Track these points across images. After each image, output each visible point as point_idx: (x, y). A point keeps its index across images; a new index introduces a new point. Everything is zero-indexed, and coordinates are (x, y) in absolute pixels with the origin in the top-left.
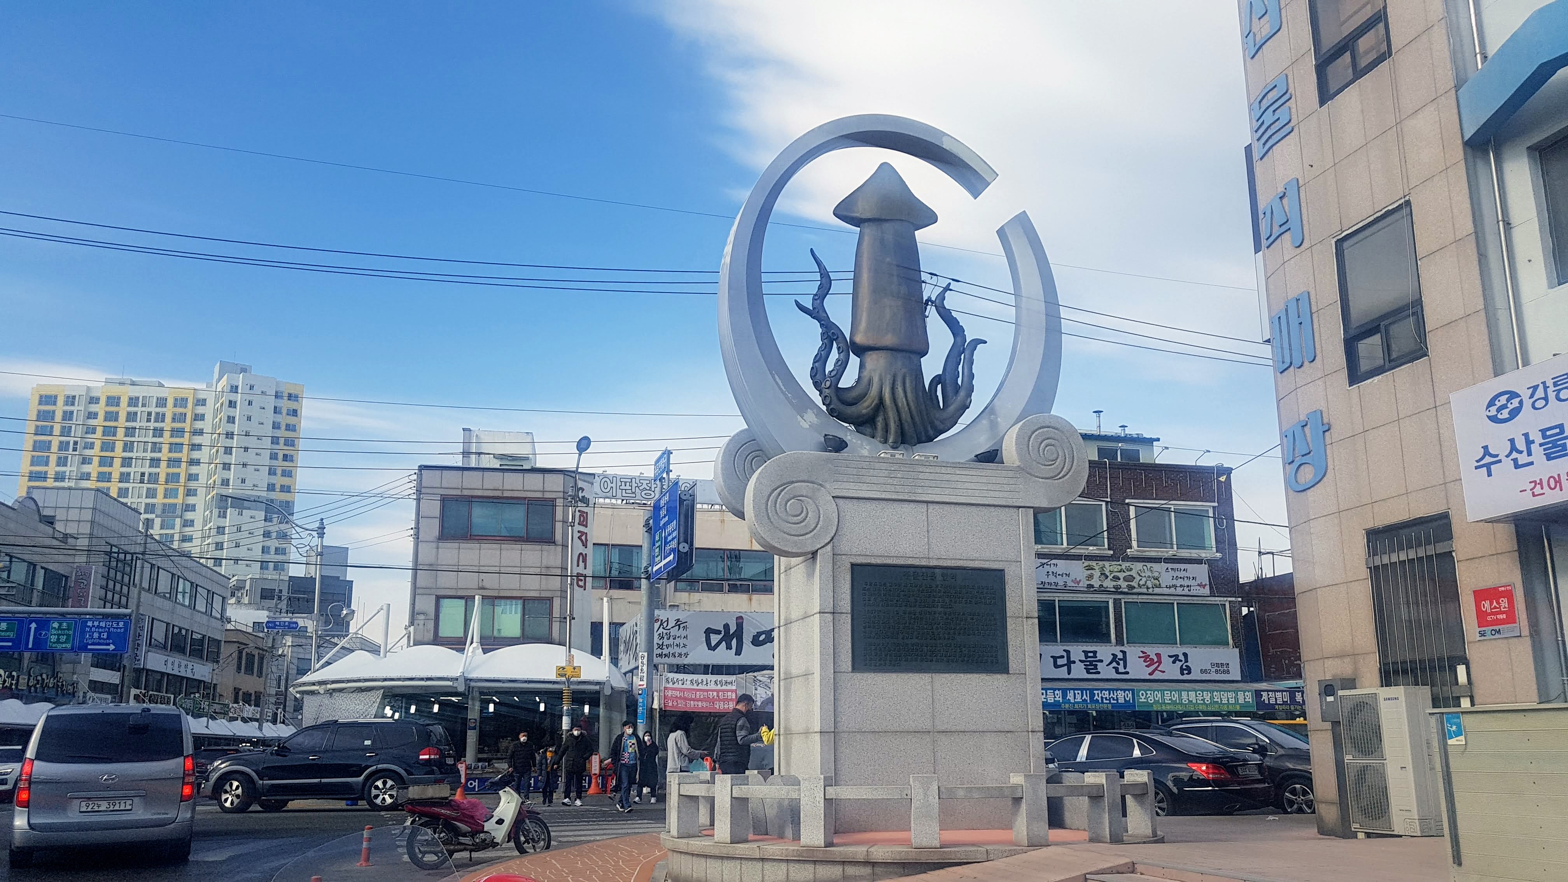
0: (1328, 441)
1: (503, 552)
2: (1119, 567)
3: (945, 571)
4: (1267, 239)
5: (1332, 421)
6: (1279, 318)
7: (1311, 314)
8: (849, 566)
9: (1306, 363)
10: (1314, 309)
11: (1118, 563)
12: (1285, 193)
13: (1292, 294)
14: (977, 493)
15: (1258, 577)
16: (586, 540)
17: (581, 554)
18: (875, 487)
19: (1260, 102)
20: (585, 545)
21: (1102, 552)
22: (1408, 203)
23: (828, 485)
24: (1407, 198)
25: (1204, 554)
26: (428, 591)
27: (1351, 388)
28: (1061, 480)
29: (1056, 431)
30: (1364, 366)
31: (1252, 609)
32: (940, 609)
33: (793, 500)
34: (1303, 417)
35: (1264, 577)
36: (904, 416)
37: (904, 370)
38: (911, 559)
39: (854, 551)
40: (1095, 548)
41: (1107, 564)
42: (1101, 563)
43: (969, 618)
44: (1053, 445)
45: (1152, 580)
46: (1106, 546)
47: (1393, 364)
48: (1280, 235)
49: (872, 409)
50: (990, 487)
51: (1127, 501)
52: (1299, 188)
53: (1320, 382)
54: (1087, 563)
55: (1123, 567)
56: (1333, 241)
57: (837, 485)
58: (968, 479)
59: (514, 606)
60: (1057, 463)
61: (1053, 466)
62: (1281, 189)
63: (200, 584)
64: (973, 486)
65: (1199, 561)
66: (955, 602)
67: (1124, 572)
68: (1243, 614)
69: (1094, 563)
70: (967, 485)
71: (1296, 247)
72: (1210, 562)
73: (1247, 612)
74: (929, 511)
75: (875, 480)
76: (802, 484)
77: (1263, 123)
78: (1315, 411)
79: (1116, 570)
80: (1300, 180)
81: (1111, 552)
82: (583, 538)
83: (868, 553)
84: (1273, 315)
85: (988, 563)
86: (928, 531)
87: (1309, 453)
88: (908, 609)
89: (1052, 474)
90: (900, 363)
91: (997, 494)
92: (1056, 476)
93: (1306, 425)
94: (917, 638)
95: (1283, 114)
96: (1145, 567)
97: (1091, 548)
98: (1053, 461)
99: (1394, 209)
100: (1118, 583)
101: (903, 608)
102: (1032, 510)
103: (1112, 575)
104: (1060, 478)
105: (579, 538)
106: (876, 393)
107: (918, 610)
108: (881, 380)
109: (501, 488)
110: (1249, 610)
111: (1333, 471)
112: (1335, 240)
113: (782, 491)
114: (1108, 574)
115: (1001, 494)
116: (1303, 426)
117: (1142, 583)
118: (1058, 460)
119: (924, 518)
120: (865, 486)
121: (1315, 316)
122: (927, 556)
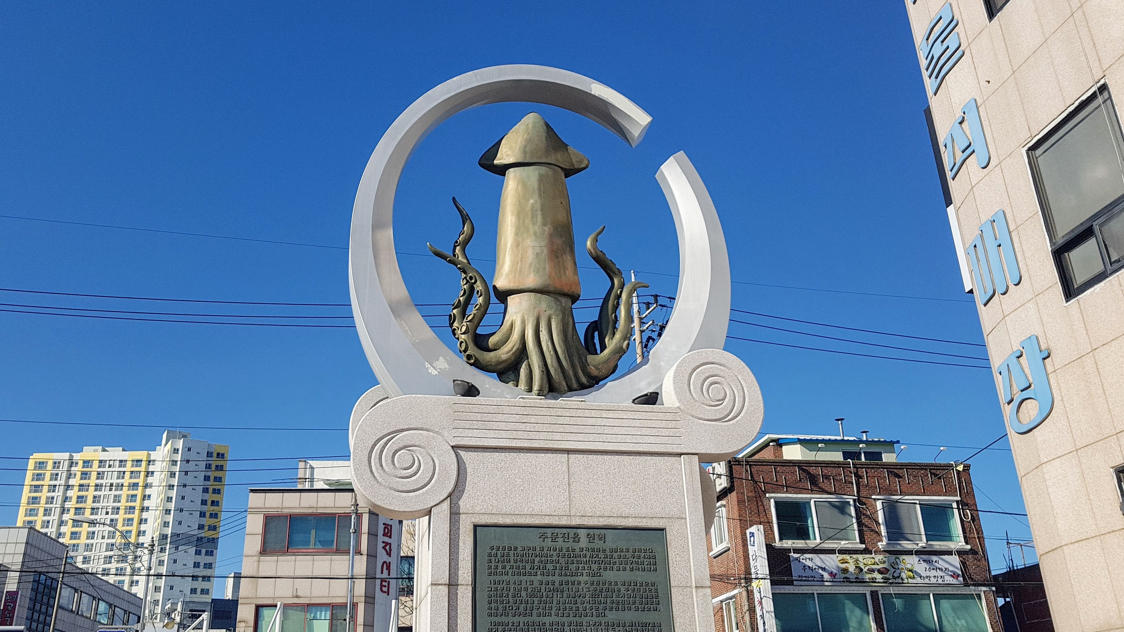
0: (1050, 369)
1: (316, 563)
2: (873, 560)
3: (591, 531)
4: (951, 170)
5: (1052, 346)
6: (975, 246)
7: (1010, 233)
8: (471, 527)
9: (1012, 287)
10: (1012, 227)
11: (871, 556)
12: (963, 118)
13: (986, 217)
14: (628, 439)
15: (1010, 568)
16: (390, 550)
17: (385, 562)
18: (504, 434)
19: (927, 39)
20: (389, 554)
21: (854, 546)
22: (1103, 88)
23: (445, 433)
24: (1102, 82)
25: (952, 546)
26: (249, 601)
27: (1069, 303)
28: (731, 422)
29: (722, 368)
30: (1079, 278)
31: (1008, 599)
32: (585, 578)
33: (402, 451)
34: (1017, 347)
35: (1015, 568)
36: (549, 361)
37: (549, 312)
38: (547, 517)
39: (477, 509)
40: (847, 542)
41: (860, 557)
42: (855, 556)
43: (623, 589)
44: (716, 383)
45: (906, 571)
46: (858, 540)
47: (1116, 266)
48: (965, 160)
49: (513, 354)
50: (644, 431)
51: (873, 497)
52: (977, 108)
53: (1030, 305)
54: (841, 557)
55: (877, 560)
56: (1024, 151)
59: (323, 613)
60: (724, 404)
61: (720, 407)
62: (959, 115)
63: (118, 605)
64: (623, 431)
65: (949, 553)
66: (605, 569)
67: (878, 564)
68: (1000, 605)
69: (847, 557)
70: (616, 430)
71: (984, 168)
72: (960, 553)
73: (1003, 603)
74: (570, 461)
75: (503, 426)
76: (415, 431)
77: (933, 58)
78: (1030, 337)
79: (869, 563)
80: (978, 100)
81: (863, 546)
82: (388, 548)
83: (494, 511)
84: (967, 246)
85: (644, 520)
86: (569, 485)
87: (1030, 386)
88: (545, 579)
89: (718, 416)
90: (544, 306)
91: (652, 440)
92: (724, 418)
93: (1021, 356)
94: (557, 615)
95: (952, 42)
96: (897, 560)
97: (843, 542)
98: (719, 401)
99: (1088, 97)
100: (873, 576)
101: (539, 577)
102: (697, 456)
103: (867, 568)
104: (729, 420)
105: (384, 548)
106: (517, 337)
107: (557, 579)
108: (523, 323)
109: (315, 506)
110: (1005, 600)
111: (1061, 403)
112: (1026, 148)
113: (389, 440)
114: (863, 567)
115: (658, 440)
116: (1018, 357)
117: (896, 575)
118: (727, 400)
119: (565, 468)
120: (491, 434)
121: (1013, 235)
122: (568, 513)
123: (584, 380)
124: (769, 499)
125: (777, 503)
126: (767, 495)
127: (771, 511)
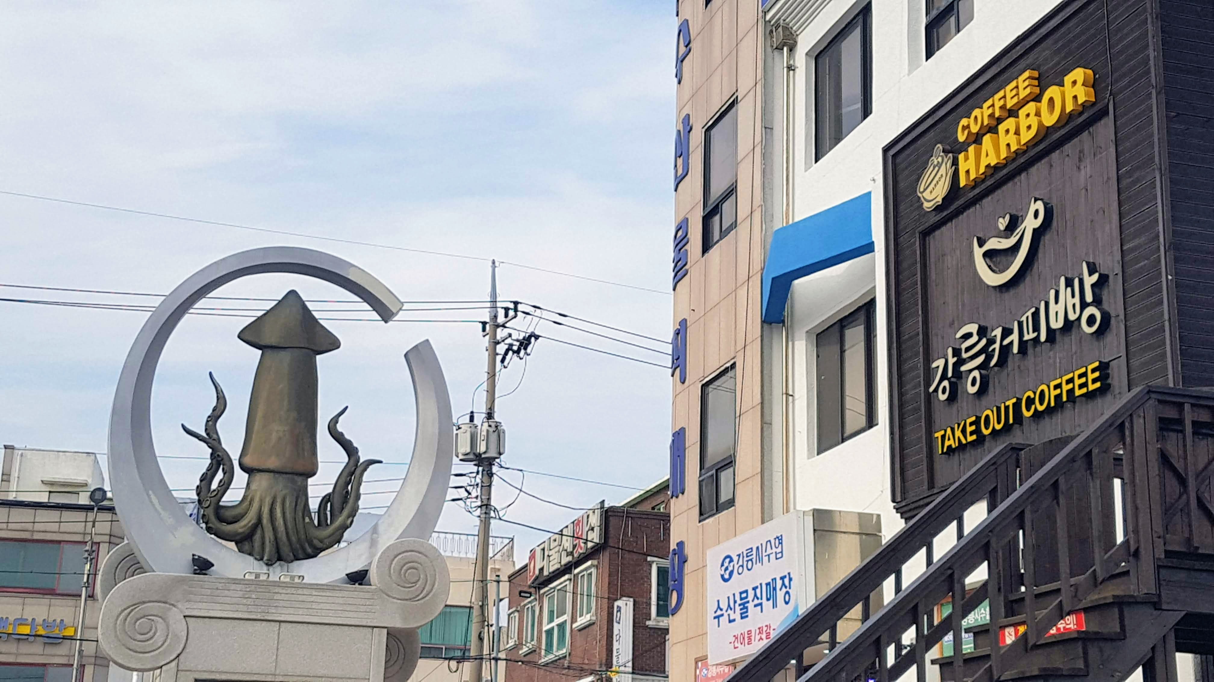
0: (686, 571)
1: (26, 607)
7: (685, 449)
8: (193, 681)
9: (680, 495)
10: (687, 445)
12: (679, 330)
14: (332, 613)
18: (228, 607)
23: (180, 605)
24: (735, 360)
27: (699, 524)
29: (420, 555)
33: (142, 620)
36: (279, 535)
37: (284, 492)
38: (257, 675)
39: (200, 667)
44: (415, 569)
49: (251, 526)
50: (345, 607)
52: (686, 328)
53: (686, 515)
56: (700, 385)
57: (188, 605)
58: (324, 599)
60: (417, 585)
61: (412, 588)
64: (328, 606)
71: (682, 383)
74: (281, 629)
75: (228, 600)
76: (154, 604)
80: (687, 321)
83: (213, 670)
86: (278, 649)
89: (411, 596)
90: (280, 486)
91: (352, 614)
92: (414, 598)
98: (413, 583)
102: (386, 630)
104: (423, 598)
106: (256, 512)
109: (30, 528)
111: (686, 600)
113: (132, 610)
115: (356, 615)
118: (419, 582)
119: (275, 636)
120: (218, 607)
121: (686, 452)
122: (273, 672)
123: (309, 550)
124: (650, 564)
125: (659, 569)
126: (649, 559)
127: (650, 580)
